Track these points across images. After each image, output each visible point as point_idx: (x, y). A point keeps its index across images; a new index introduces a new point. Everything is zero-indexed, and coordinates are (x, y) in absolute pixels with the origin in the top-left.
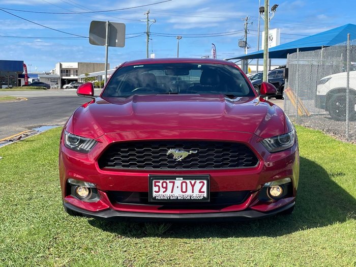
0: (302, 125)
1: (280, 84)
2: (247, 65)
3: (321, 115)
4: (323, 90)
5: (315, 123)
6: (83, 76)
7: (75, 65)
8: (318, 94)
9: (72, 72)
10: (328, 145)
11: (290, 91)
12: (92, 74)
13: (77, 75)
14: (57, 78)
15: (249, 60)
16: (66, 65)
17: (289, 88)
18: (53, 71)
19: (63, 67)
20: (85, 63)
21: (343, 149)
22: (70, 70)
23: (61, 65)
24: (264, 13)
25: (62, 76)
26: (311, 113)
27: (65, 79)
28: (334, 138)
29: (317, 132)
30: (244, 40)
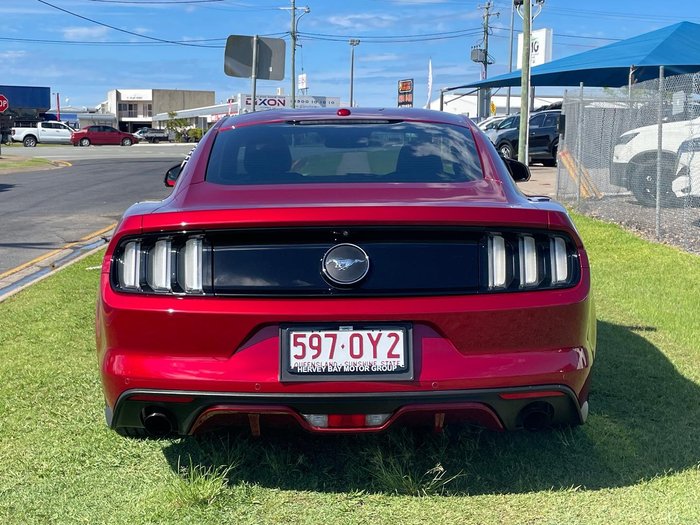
0: (587, 215)
1: (552, 139)
2: (488, 98)
3: (621, 196)
4: (624, 154)
5: (608, 211)
6: (164, 116)
7: (146, 95)
8: (615, 160)
9: (140, 108)
10: (625, 246)
11: (568, 156)
12: (181, 114)
13: (150, 115)
14: (111, 120)
15: (493, 90)
16: (127, 95)
17: (565, 150)
18: (103, 105)
19: (123, 98)
20: (167, 91)
21: (646, 252)
22: (136, 105)
23: (118, 95)
24: (522, 6)
25: (120, 116)
26: (603, 194)
27: (127, 122)
28: (637, 235)
29: (611, 226)
30: (483, 47)
